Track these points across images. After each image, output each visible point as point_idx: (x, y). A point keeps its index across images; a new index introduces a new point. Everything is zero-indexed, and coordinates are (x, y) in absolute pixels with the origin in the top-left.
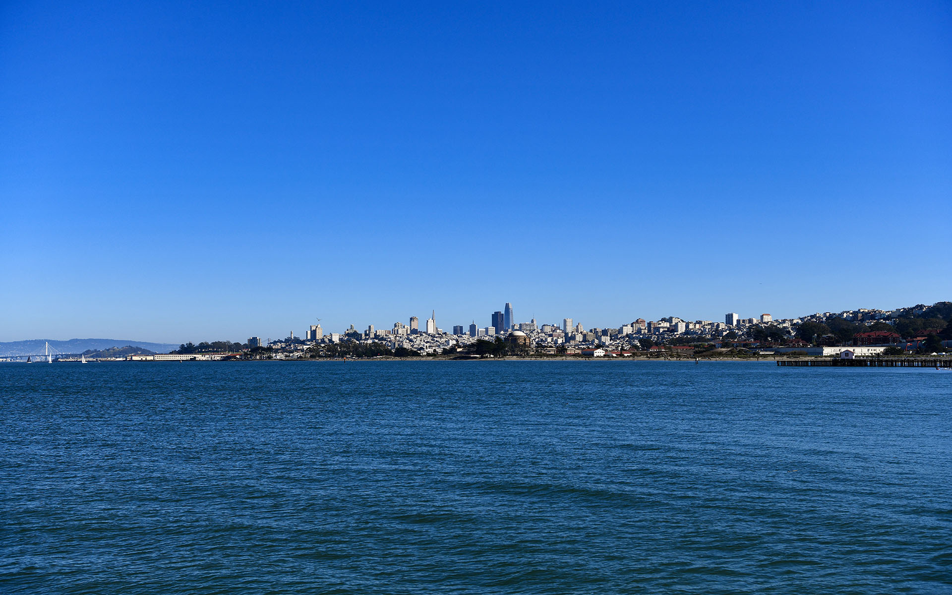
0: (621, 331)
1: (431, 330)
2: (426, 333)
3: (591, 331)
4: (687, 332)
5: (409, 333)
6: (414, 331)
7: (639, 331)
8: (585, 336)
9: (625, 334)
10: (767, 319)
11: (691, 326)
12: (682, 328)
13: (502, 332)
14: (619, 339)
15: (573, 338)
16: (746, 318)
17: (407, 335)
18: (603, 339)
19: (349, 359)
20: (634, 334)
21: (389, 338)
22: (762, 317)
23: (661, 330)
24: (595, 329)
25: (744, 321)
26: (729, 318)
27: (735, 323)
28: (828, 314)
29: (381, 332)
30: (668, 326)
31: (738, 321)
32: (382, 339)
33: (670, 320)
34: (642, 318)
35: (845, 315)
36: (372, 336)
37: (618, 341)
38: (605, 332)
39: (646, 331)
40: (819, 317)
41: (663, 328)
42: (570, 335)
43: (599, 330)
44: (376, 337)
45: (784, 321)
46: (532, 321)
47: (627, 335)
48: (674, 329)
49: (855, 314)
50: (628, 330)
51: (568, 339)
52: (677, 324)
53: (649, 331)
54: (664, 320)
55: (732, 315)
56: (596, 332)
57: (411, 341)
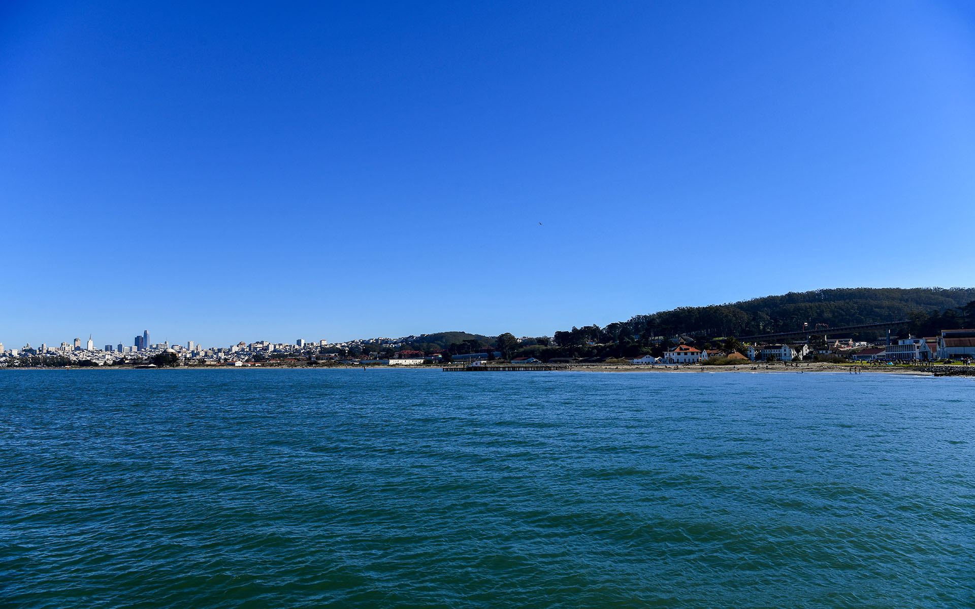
0: (230, 350)
1: (90, 348)
2: (87, 350)
3: (210, 349)
4: (275, 351)
5: (73, 349)
6: (78, 348)
7: (243, 350)
8: (206, 352)
9: (234, 351)
10: (324, 343)
11: (277, 347)
12: (271, 348)
13: (143, 350)
14: (230, 355)
15: (198, 354)
16: (310, 342)
17: (72, 351)
18: (220, 354)
19: (38, 368)
20: (240, 351)
21: (59, 353)
22: (321, 341)
23: (258, 349)
24: (213, 348)
25: (308, 344)
26: (299, 343)
27: (303, 345)
28: (361, 341)
29: (52, 349)
30: (262, 346)
31: (305, 344)
32: (53, 354)
33: (262, 343)
34: (243, 341)
35: (371, 341)
36: (45, 351)
37: (230, 356)
38: (220, 350)
39: (248, 350)
40: (357, 342)
41: (259, 348)
42: (195, 352)
43: (216, 349)
44: (48, 352)
45: (336, 344)
46: (166, 343)
47: (236, 352)
48: (267, 348)
49: (377, 340)
50: (235, 349)
51: (194, 355)
52: (268, 346)
53: (250, 349)
54: (257, 343)
55: (301, 340)
56: (213, 350)
57: (75, 355)
